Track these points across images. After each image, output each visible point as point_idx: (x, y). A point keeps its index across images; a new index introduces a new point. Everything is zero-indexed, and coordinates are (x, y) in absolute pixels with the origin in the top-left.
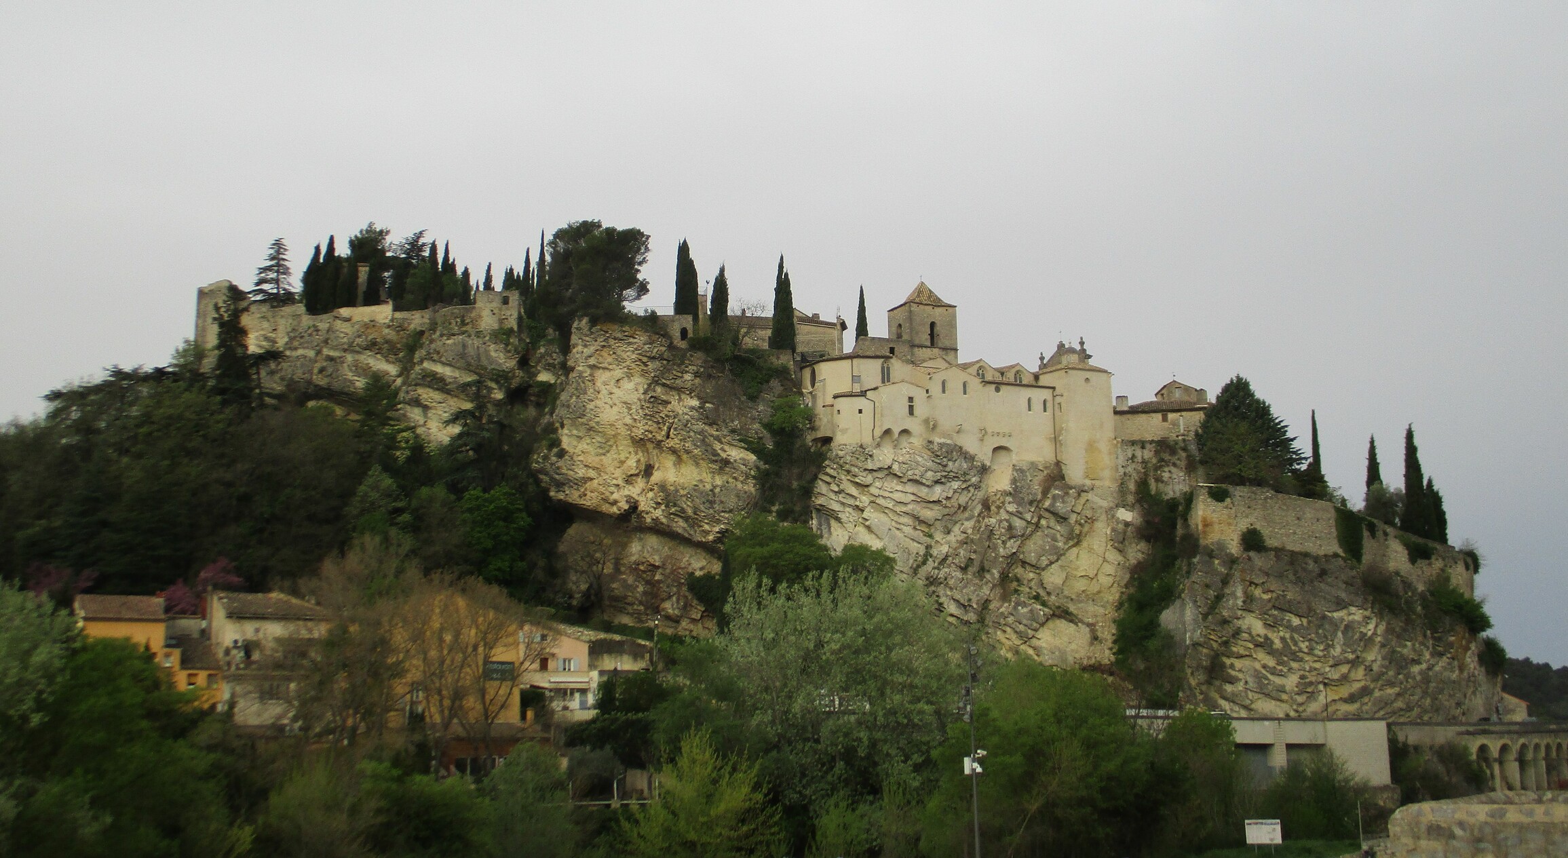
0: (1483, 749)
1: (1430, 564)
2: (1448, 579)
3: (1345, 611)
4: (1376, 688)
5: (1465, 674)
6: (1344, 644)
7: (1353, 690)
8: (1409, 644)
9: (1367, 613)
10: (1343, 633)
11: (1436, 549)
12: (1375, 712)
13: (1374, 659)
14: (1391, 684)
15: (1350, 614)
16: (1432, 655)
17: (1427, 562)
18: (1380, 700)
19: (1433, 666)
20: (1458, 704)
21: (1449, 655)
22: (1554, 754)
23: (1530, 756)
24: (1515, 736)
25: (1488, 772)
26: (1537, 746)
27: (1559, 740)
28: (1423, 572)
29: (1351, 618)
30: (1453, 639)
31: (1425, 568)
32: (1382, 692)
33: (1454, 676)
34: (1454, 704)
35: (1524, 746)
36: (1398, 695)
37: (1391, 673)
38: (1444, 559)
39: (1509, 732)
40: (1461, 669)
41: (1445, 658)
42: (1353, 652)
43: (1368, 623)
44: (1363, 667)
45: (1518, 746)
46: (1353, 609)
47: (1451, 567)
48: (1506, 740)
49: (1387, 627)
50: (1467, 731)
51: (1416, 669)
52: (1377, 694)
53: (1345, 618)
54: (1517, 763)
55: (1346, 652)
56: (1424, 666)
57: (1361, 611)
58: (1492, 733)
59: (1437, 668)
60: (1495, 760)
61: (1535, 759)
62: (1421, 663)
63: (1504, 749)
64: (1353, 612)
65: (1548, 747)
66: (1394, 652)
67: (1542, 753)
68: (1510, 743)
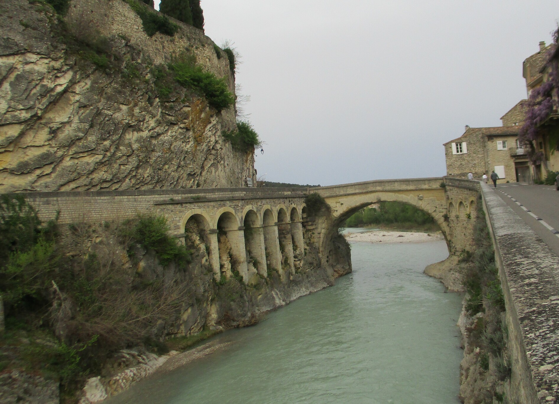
0: (195, 219)
1: (172, 41)
2: (193, 59)
3: (17, 58)
4: (67, 155)
5: (204, 146)
6: (12, 99)
7: (26, 159)
8: (124, 108)
9: (57, 64)
10: (11, 84)
11: (181, 28)
12: (62, 185)
13: (66, 120)
14: (91, 151)
15: (27, 63)
16: (159, 123)
17: (169, 38)
18: (73, 170)
19: (159, 135)
20: (191, 175)
21: (182, 126)
22: (288, 219)
23: (259, 222)
24: (240, 204)
25: (203, 247)
26: (267, 214)
27: (293, 206)
28: (163, 47)
29: (28, 67)
30: (187, 109)
31: (166, 44)
32: (76, 161)
33: (188, 147)
34: (185, 175)
35: (250, 214)
36: (101, 163)
37: (92, 138)
38: (189, 39)
39: (232, 199)
40: (198, 141)
41: (176, 128)
42: (28, 109)
43: (57, 77)
44: (47, 130)
45: (244, 215)
46: (33, 57)
47: (197, 48)
48: (228, 208)
49: (92, 86)
50: (172, 200)
51: (132, 137)
52: (67, 162)
53: (19, 66)
54: (242, 233)
55: (15, 110)
56: (145, 134)
57: (46, 61)
58: (210, 201)
59: (165, 138)
60: (212, 232)
61: (265, 226)
62: (140, 130)
63: (224, 219)
64: (33, 60)
65: (281, 213)
66: (99, 113)
67: (275, 218)
68: (232, 211)
